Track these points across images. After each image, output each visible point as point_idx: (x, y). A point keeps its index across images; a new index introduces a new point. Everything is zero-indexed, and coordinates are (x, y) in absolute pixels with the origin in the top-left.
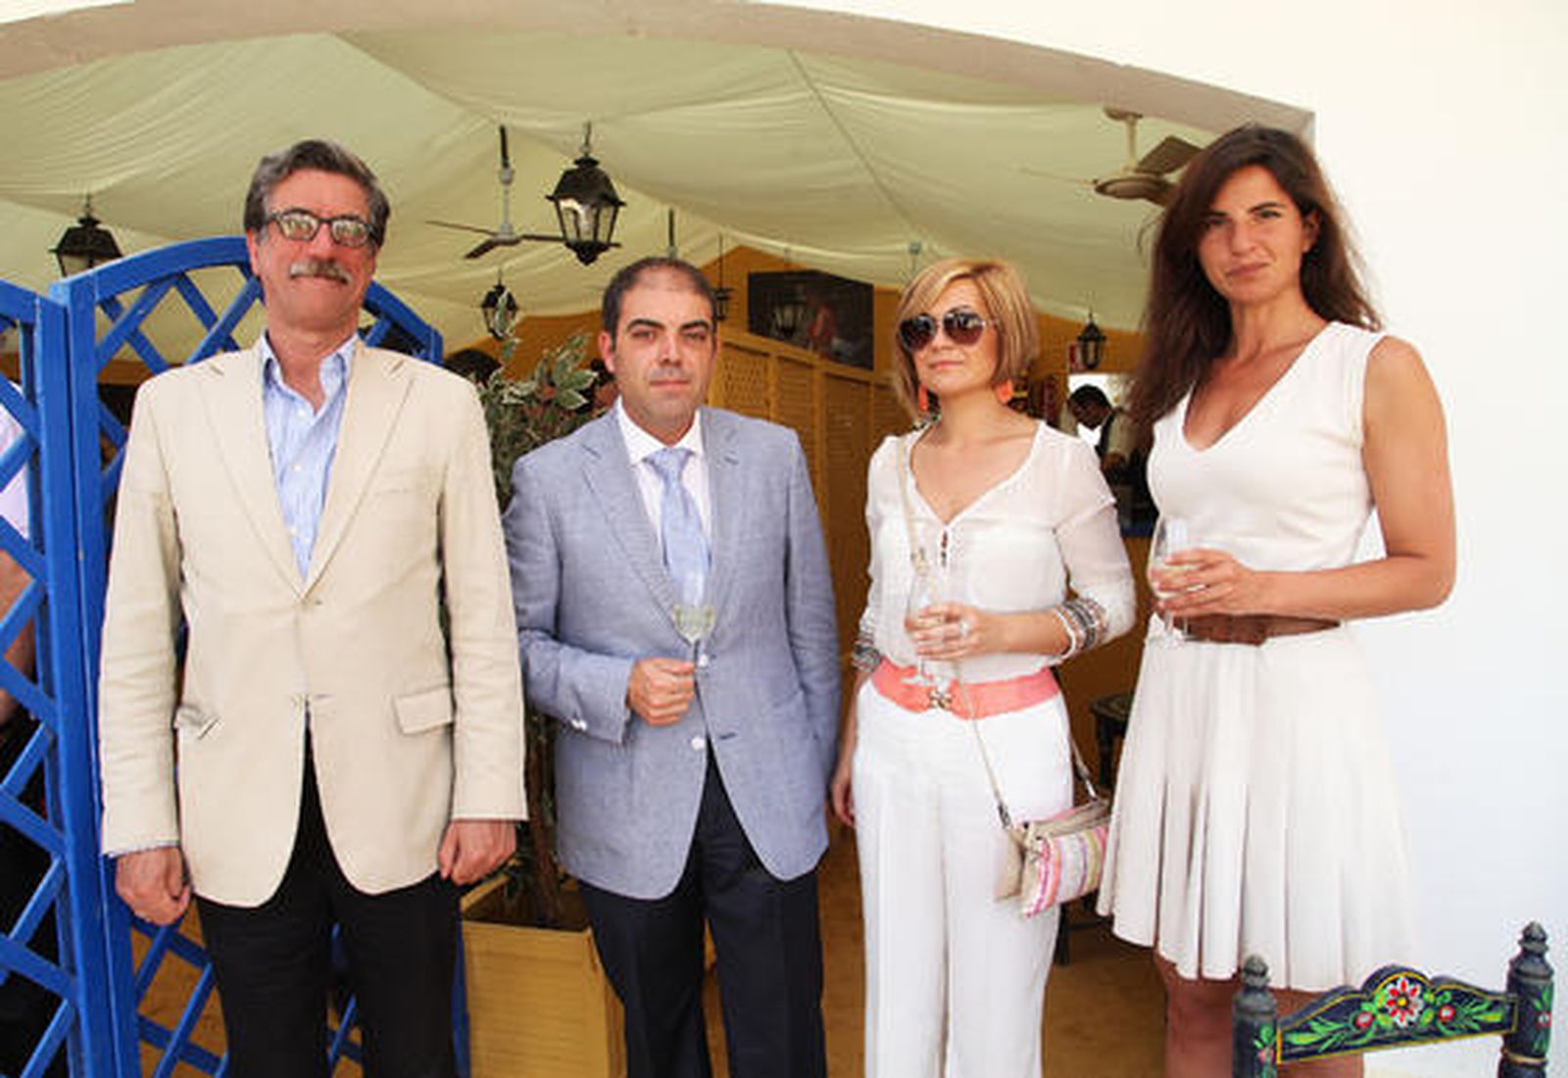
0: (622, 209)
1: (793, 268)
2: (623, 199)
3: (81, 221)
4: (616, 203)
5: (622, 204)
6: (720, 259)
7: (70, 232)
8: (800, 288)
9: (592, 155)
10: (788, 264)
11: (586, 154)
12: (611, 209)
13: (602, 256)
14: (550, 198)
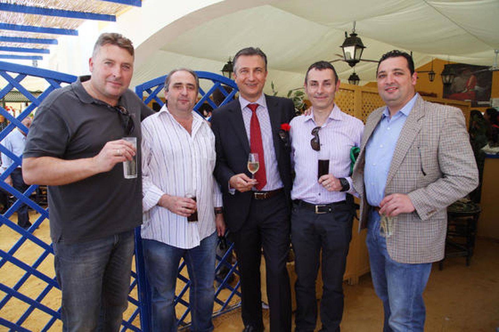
0: (364, 49)
1: (450, 63)
2: (365, 46)
3: (228, 63)
4: (363, 47)
5: (365, 47)
6: (433, 61)
7: (225, 66)
8: (452, 69)
9: (355, 33)
10: (449, 62)
11: (354, 32)
12: (361, 50)
13: (357, 64)
14: (341, 47)
